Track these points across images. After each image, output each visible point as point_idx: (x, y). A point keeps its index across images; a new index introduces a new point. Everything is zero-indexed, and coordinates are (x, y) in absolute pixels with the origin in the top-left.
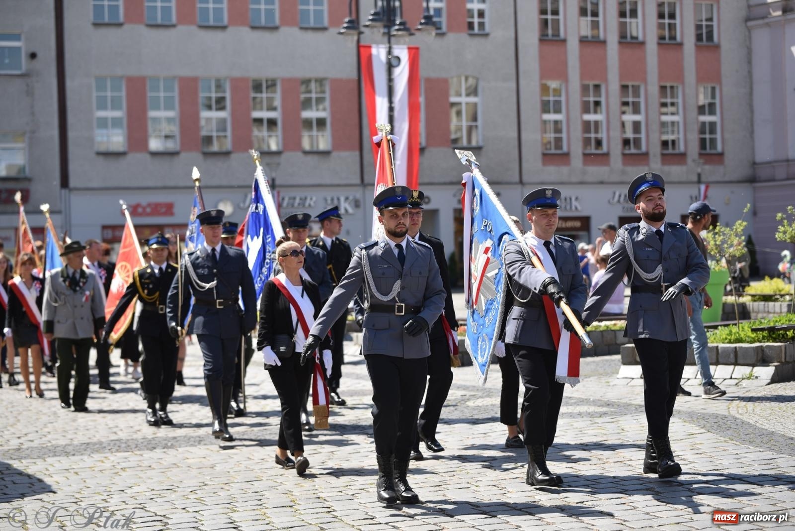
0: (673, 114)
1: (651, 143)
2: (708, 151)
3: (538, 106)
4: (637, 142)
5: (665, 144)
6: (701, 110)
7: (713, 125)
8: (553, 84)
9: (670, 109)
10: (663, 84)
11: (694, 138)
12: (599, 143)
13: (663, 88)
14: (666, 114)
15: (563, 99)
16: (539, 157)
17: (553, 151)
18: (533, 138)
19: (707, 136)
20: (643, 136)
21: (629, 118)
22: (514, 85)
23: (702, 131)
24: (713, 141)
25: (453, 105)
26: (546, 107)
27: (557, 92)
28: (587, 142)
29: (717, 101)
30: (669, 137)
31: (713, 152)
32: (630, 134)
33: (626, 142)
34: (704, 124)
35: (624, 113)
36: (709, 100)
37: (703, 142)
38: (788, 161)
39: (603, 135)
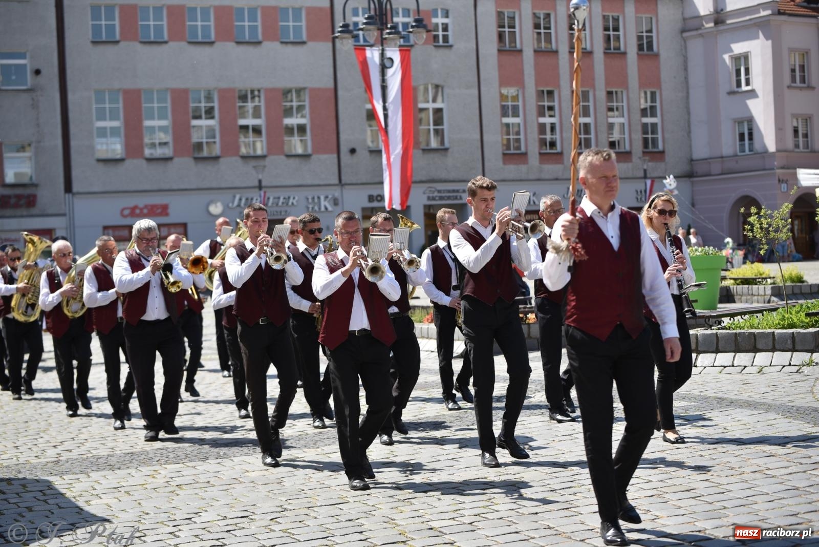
0: (618, 117)
1: (599, 142)
2: (651, 149)
3: (498, 110)
4: (587, 142)
5: (612, 144)
6: (644, 113)
7: (654, 126)
8: (511, 91)
9: (616, 113)
10: (609, 89)
11: (638, 137)
12: (553, 144)
13: (610, 93)
14: (612, 117)
15: (520, 103)
16: (500, 156)
17: (512, 151)
18: (494, 140)
19: (650, 136)
20: (592, 136)
21: (583, 120)
22: (476, 92)
23: (645, 132)
24: (655, 141)
25: (422, 110)
26: (504, 112)
27: (515, 98)
28: (543, 142)
29: (658, 104)
30: (616, 138)
31: (656, 150)
32: (581, 136)
34: (646, 125)
36: (649, 104)
37: (646, 141)
38: (722, 157)
39: (557, 136)
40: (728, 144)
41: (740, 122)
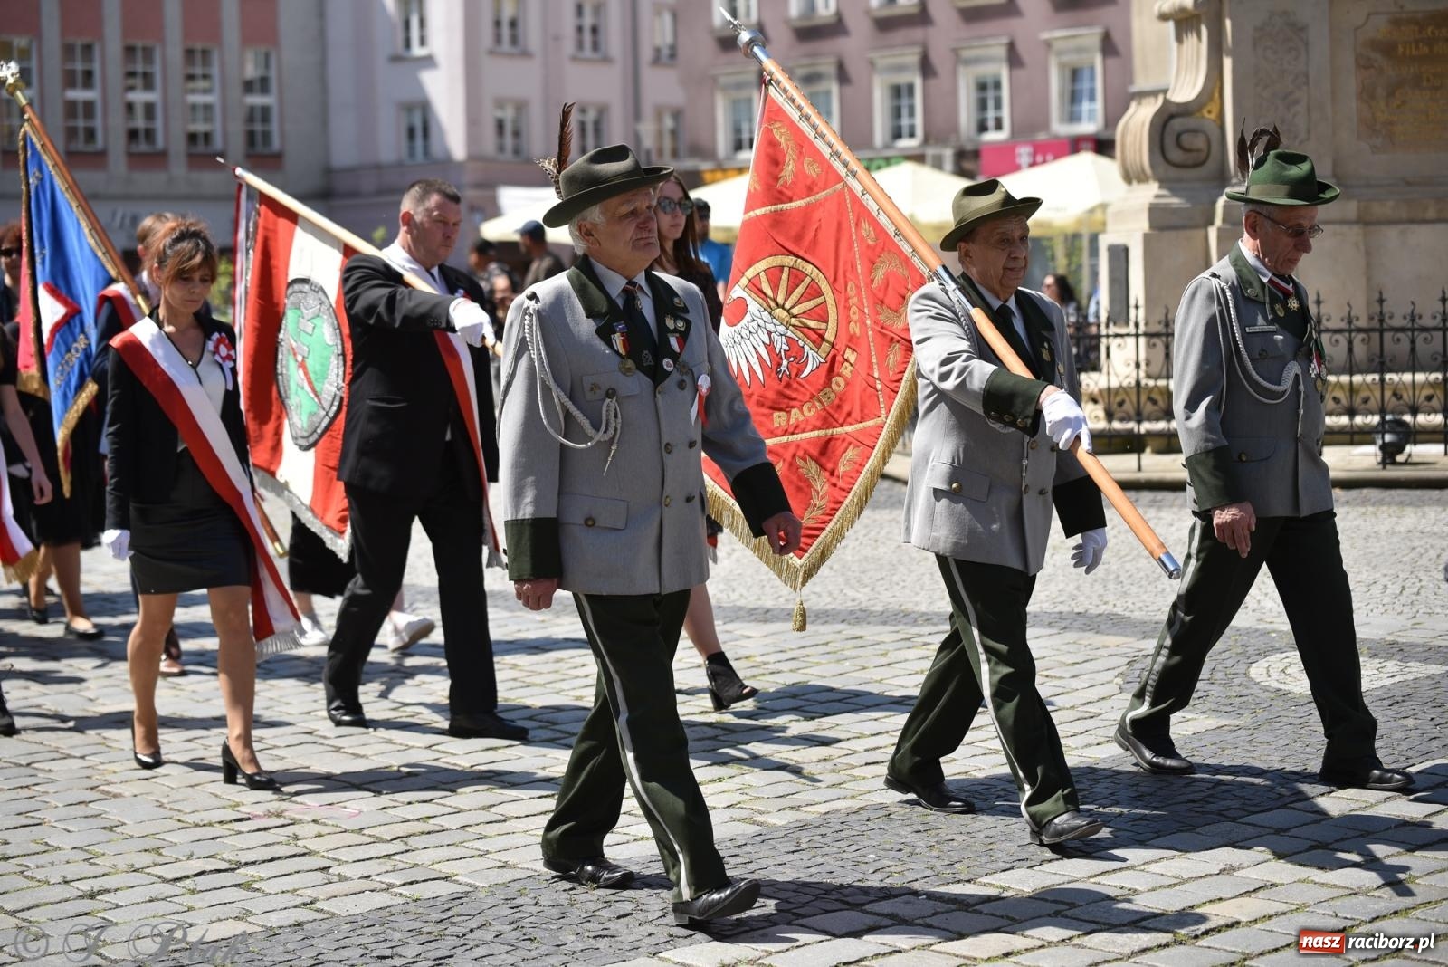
0: (206, 91)
1: (170, 136)
2: (260, 148)
4: (150, 134)
5: (192, 138)
6: (249, 87)
7: (266, 110)
8: (18, 41)
9: (201, 84)
10: (189, 46)
11: (237, 130)
12: (90, 134)
13: (189, 52)
14: (193, 91)
15: (34, 65)
19: (258, 127)
20: (159, 124)
21: (139, 97)
23: (250, 118)
24: (267, 136)
27: (25, 53)
28: (71, 133)
29: (273, 74)
30: (200, 127)
31: (267, 151)
32: (140, 122)
33: (133, 135)
34: (252, 109)
35: (131, 88)
36: (261, 72)
37: (251, 136)
38: (378, 167)
39: (98, 123)
40: (389, 145)
41: (408, 108)
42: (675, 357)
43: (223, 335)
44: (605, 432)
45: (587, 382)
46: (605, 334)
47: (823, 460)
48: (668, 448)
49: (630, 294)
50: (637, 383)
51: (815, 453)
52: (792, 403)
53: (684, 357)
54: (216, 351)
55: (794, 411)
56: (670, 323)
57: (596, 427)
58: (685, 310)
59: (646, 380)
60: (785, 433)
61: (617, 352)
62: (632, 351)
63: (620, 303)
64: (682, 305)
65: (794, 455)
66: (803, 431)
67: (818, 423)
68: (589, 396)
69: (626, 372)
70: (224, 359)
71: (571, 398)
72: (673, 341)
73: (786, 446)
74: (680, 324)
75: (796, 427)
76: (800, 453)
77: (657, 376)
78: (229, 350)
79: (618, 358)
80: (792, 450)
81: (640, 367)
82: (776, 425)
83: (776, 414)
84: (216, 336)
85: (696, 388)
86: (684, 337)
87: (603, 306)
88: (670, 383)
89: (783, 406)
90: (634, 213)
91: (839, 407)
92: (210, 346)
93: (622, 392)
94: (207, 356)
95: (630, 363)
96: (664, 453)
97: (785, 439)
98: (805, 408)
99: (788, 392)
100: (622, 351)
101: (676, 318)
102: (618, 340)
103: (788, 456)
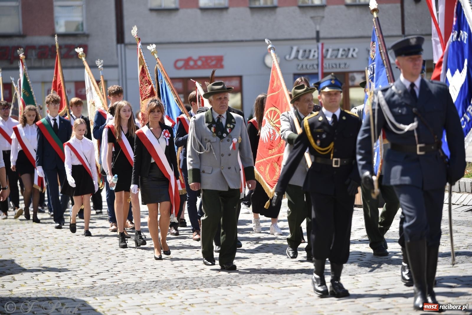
42: (227, 134)
43: (167, 130)
44: (207, 150)
45: (204, 138)
46: (210, 127)
47: (278, 162)
48: (222, 155)
49: (219, 119)
50: (215, 139)
51: (276, 160)
52: (273, 147)
53: (231, 134)
54: (164, 134)
55: (273, 150)
56: (228, 126)
57: (205, 148)
58: (235, 123)
59: (218, 139)
60: (271, 155)
61: (212, 131)
62: (216, 132)
63: (216, 120)
64: (234, 121)
65: (272, 162)
66: (275, 155)
67: (278, 152)
68: (205, 141)
69: (214, 136)
70: (166, 137)
71: (201, 142)
72: (228, 130)
73: (271, 159)
74: (232, 126)
75: (273, 154)
76: (273, 161)
77: (221, 137)
78: (168, 134)
79: (212, 133)
80: (272, 160)
81: (217, 135)
82: (269, 154)
83: (270, 150)
84: (164, 130)
85: (232, 141)
86: (231, 129)
87: (211, 121)
88: (225, 140)
89: (271, 148)
90: (220, 98)
91: (282, 148)
92: (163, 133)
93: (212, 141)
94: (162, 135)
95: (215, 134)
96: (221, 157)
97: (271, 157)
98: (275, 149)
99: (272, 144)
100: (213, 131)
101: (231, 124)
102: (213, 129)
103: (271, 161)
